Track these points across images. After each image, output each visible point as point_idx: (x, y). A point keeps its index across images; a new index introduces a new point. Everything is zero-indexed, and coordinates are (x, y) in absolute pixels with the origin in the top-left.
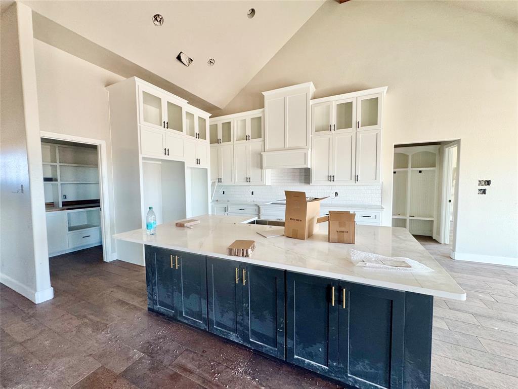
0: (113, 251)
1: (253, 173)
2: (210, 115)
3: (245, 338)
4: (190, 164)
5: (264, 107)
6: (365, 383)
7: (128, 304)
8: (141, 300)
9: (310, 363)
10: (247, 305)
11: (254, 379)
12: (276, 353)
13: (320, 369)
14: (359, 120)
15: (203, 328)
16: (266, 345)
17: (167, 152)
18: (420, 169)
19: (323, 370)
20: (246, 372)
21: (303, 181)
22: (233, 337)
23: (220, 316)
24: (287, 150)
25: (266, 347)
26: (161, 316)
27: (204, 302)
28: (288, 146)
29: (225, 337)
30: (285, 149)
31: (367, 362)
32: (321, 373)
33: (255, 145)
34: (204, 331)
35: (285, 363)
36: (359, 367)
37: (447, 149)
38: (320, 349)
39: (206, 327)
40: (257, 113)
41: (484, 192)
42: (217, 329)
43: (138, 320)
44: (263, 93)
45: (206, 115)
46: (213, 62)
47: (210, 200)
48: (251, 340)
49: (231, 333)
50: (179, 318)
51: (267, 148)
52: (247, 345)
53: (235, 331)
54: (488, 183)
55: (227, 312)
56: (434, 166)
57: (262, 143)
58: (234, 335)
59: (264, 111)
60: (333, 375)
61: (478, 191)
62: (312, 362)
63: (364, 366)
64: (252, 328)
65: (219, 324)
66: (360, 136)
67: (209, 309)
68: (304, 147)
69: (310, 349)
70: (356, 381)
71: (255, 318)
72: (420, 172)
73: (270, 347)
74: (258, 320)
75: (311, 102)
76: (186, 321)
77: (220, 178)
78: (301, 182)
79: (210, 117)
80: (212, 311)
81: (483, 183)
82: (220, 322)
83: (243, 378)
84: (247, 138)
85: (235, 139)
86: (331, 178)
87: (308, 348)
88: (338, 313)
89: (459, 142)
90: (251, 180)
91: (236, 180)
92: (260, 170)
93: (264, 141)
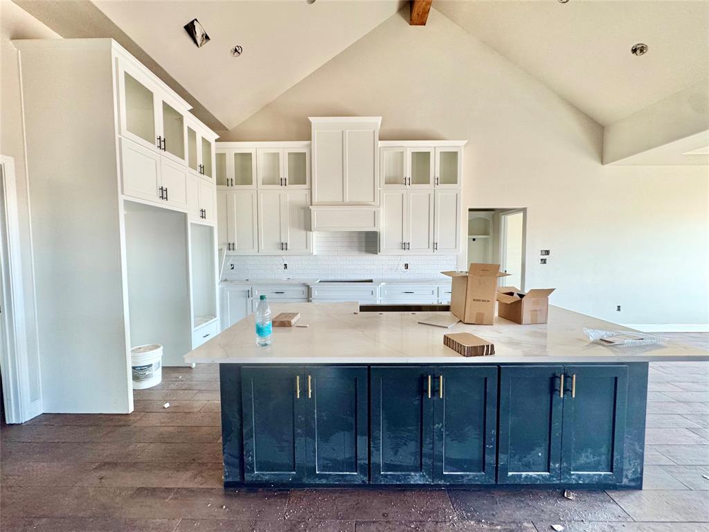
0: (34, 398)
1: (293, 236)
2: (217, 137)
3: (436, 473)
4: (194, 218)
5: (311, 140)
6: (589, 474)
7: (169, 490)
8: (189, 474)
9: (528, 475)
10: (441, 424)
11: (480, 521)
12: (483, 478)
13: (541, 478)
14: (438, 175)
15: (360, 482)
16: (468, 473)
17: (164, 194)
18: (474, 237)
19: (544, 477)
20: (463, 518)
21: (364, 248)
22: (416, 478)
23: (392, 453)
24: (348, 205)
25: (468, 476)
26: (261, 489)
27: (362, 441)
28: (347, 199)
29: (403, 482)
30: (344, 204)
31: (589, 450)
32: (542, 483)
33: (296, 193)
34: (363, 486)
35: (496, 487)
36: (583, 460)
37: (503, 217)
38: (540, 454)
39: (366, 479)
40: (298, 146)
41: (544, 261)
42: (386, 476)
43: (220, 510)
44: (311, 119)
45: (212, 136)
46: (240, 51)
47: (217, 280)
48: (444, 473)
49: (413, 474)
50: (305, 481)
51: (315, 200)
52: (440, 482)
53: (419, 468)
54: (547, 252)
55: (405, 444)
56: (488, 235)
57: (307, 192)
58: (418, 474)
59: (310, 145)
60: (554, 479)
61: (540, 261)
62: (530, 473)
63: (587, 456)
64: (447, 456)
65: (389, 467)
66: (439, 195)
67: (372, 449)
68: (371, 203)
69: (529, 458)
70: (579, 477)
71: (452, 440)
72: (474, 240)
73: (474, 473)
74: (457, 442)
75: (381, 144)
76: (324, 481)
77: (231, 243)
78: (360, 250)
79: (216, 141)
80: (378, 450)
81: (544, 253)
82: (392, 463)
83: (468, 526)
84: (282, 182)
85: (260, 182)
86: (405, 246)
87: (525, 457)
88: (562, 405)
89: (524, 210)
90: (289, 247)
91: (262, 247)
92: (304, 232)
93: (311, 189)
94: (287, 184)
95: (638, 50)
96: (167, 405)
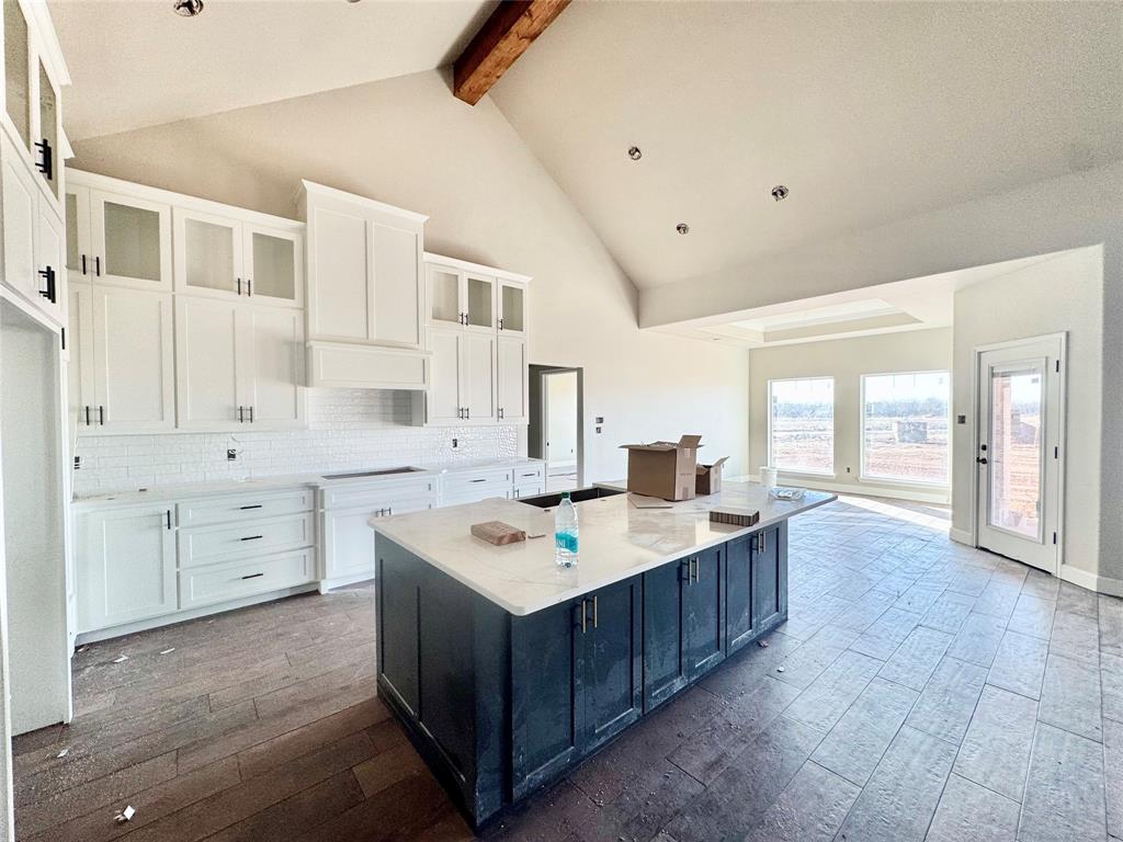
3: (690, 669)
5: (304, 220)
12: (719, 657)
14: (501, 316)
15: (635, 718)
16: (710, 657)
19: (749, 635)
22: (678, 684)
24: (374, 345)
25: (710, 660)
28: (374, 336)
29: (668, 696)
30: (367, 342)
31: (768, 598)
33: (275, 314)
38: (747, 614)
39: (640, 711)
41: (599, 430)
44: (306, 184)
48: (696, 666)
50: (584, 751)
51: (315, 328)
52: (693, 679)
53: (678, 672)
54: (601, 420)
55: (669, 649)
57: (298, 314)
58: (678, 680)
59: (305, 230)
60: (754, 633)
61: (595, 430)
63: (767, 604)
64: (697, 646)
65: (658, 684)
66: (503, 344)
67: (645, 669)
68: (414, 346)
73: (713, 655)
77: (94, 406)
78: (385, 420)
80: (650, 668)
81: (598, 420)
82: (660, 678)
84: (241, 287)
85: (182, 276)
86: (463, 413)
87: (739, 621)
89: (580, 371)
90: (255, 417)
91: (187, 415)
92: (291, 388)
93: (305, 309)
94: (252, 292)
95: (681, 228)
96: (129, 813)
